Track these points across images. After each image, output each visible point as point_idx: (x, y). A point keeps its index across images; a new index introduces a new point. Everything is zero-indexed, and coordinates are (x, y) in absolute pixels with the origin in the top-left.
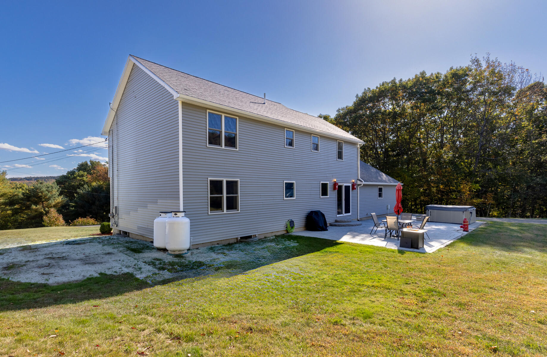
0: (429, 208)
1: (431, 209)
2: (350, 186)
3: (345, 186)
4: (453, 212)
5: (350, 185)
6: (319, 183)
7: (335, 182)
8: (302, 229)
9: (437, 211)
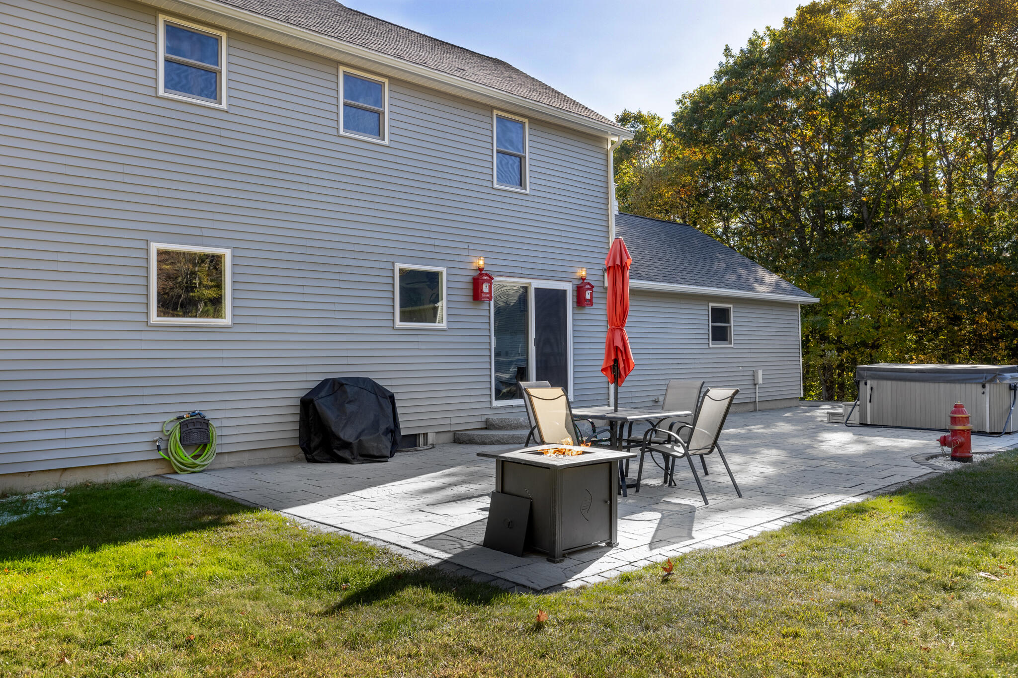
0: (865, 373)
1: (873, 378)
2: (565, 292)
3: (537, 290)
4: (948, 385)
5: (568, 287)
6: (390, 266)
7: (480, 270)
8: (280, 453)
9: (894, 382)
